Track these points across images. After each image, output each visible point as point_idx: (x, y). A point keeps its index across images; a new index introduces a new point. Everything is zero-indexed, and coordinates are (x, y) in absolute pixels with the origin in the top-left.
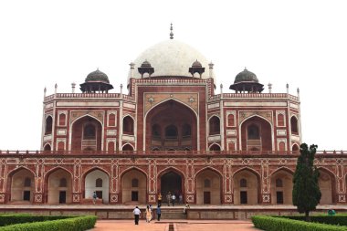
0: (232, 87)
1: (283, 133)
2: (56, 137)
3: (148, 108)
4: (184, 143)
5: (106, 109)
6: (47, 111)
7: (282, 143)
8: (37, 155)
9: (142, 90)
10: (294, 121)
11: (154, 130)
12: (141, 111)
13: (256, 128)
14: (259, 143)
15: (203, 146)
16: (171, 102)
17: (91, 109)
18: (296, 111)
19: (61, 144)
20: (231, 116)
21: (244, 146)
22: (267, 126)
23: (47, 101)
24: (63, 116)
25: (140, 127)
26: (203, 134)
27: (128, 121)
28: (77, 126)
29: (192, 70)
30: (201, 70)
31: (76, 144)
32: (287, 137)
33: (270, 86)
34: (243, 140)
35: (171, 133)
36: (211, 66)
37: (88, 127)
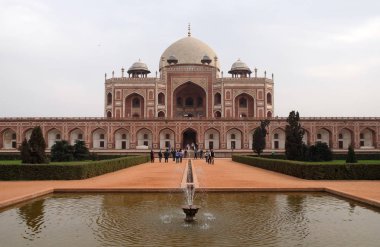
0: (230, 72)
1: (261, 104)
2: (114, 107)
3: (174, 87)
4: (198, 109)
5: (147, 88)
6: (107, 89)
7: (261, 111)
8: (102, 120)
9: (170, 75)
10: (269, 96)
11: (179, 101)
12: (169, 89)
13: (244, 100)
14: (246, 110)
15: (210, 112)
16: (189, 83)
17: (137, 88)
18: (271, 89)
19: (118, 111)
20: (228, 93)
21: (236, 113)
22: (251, 99)
23: (108, 82)
24: (119, 92)
25: (169, 99)
26: (210, 105)
27: (161, 96)
28: (128, 99)
29: (203, 61)
30: (209, 61)
31: (128, 111)
32: (264, 106)
33: (256, 70)
34: (236, 108)
35: (189, 103)
36: (216, 58)
37: (136, 100)
